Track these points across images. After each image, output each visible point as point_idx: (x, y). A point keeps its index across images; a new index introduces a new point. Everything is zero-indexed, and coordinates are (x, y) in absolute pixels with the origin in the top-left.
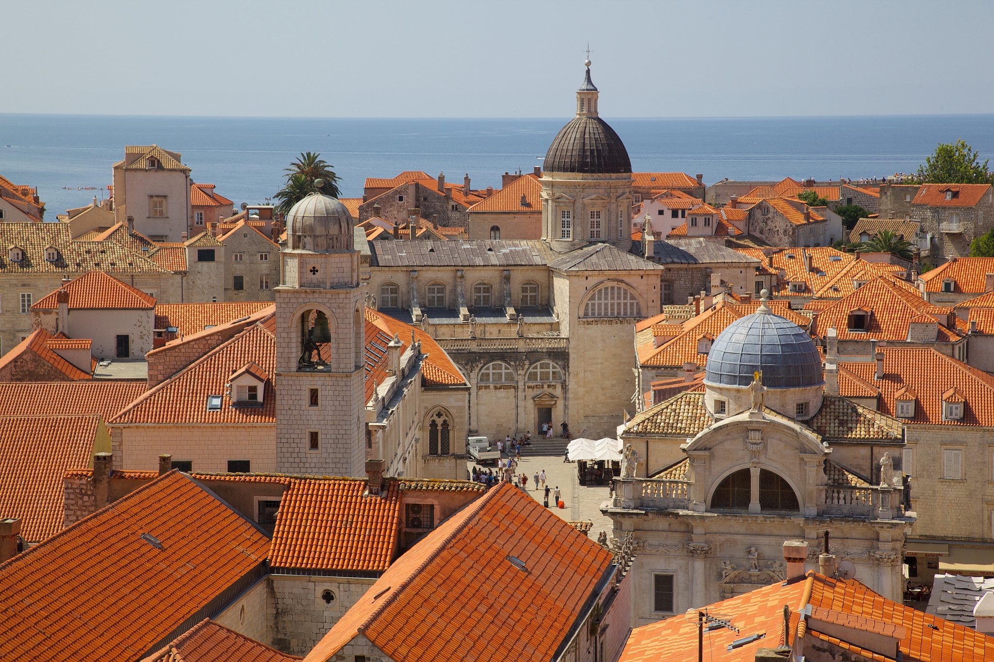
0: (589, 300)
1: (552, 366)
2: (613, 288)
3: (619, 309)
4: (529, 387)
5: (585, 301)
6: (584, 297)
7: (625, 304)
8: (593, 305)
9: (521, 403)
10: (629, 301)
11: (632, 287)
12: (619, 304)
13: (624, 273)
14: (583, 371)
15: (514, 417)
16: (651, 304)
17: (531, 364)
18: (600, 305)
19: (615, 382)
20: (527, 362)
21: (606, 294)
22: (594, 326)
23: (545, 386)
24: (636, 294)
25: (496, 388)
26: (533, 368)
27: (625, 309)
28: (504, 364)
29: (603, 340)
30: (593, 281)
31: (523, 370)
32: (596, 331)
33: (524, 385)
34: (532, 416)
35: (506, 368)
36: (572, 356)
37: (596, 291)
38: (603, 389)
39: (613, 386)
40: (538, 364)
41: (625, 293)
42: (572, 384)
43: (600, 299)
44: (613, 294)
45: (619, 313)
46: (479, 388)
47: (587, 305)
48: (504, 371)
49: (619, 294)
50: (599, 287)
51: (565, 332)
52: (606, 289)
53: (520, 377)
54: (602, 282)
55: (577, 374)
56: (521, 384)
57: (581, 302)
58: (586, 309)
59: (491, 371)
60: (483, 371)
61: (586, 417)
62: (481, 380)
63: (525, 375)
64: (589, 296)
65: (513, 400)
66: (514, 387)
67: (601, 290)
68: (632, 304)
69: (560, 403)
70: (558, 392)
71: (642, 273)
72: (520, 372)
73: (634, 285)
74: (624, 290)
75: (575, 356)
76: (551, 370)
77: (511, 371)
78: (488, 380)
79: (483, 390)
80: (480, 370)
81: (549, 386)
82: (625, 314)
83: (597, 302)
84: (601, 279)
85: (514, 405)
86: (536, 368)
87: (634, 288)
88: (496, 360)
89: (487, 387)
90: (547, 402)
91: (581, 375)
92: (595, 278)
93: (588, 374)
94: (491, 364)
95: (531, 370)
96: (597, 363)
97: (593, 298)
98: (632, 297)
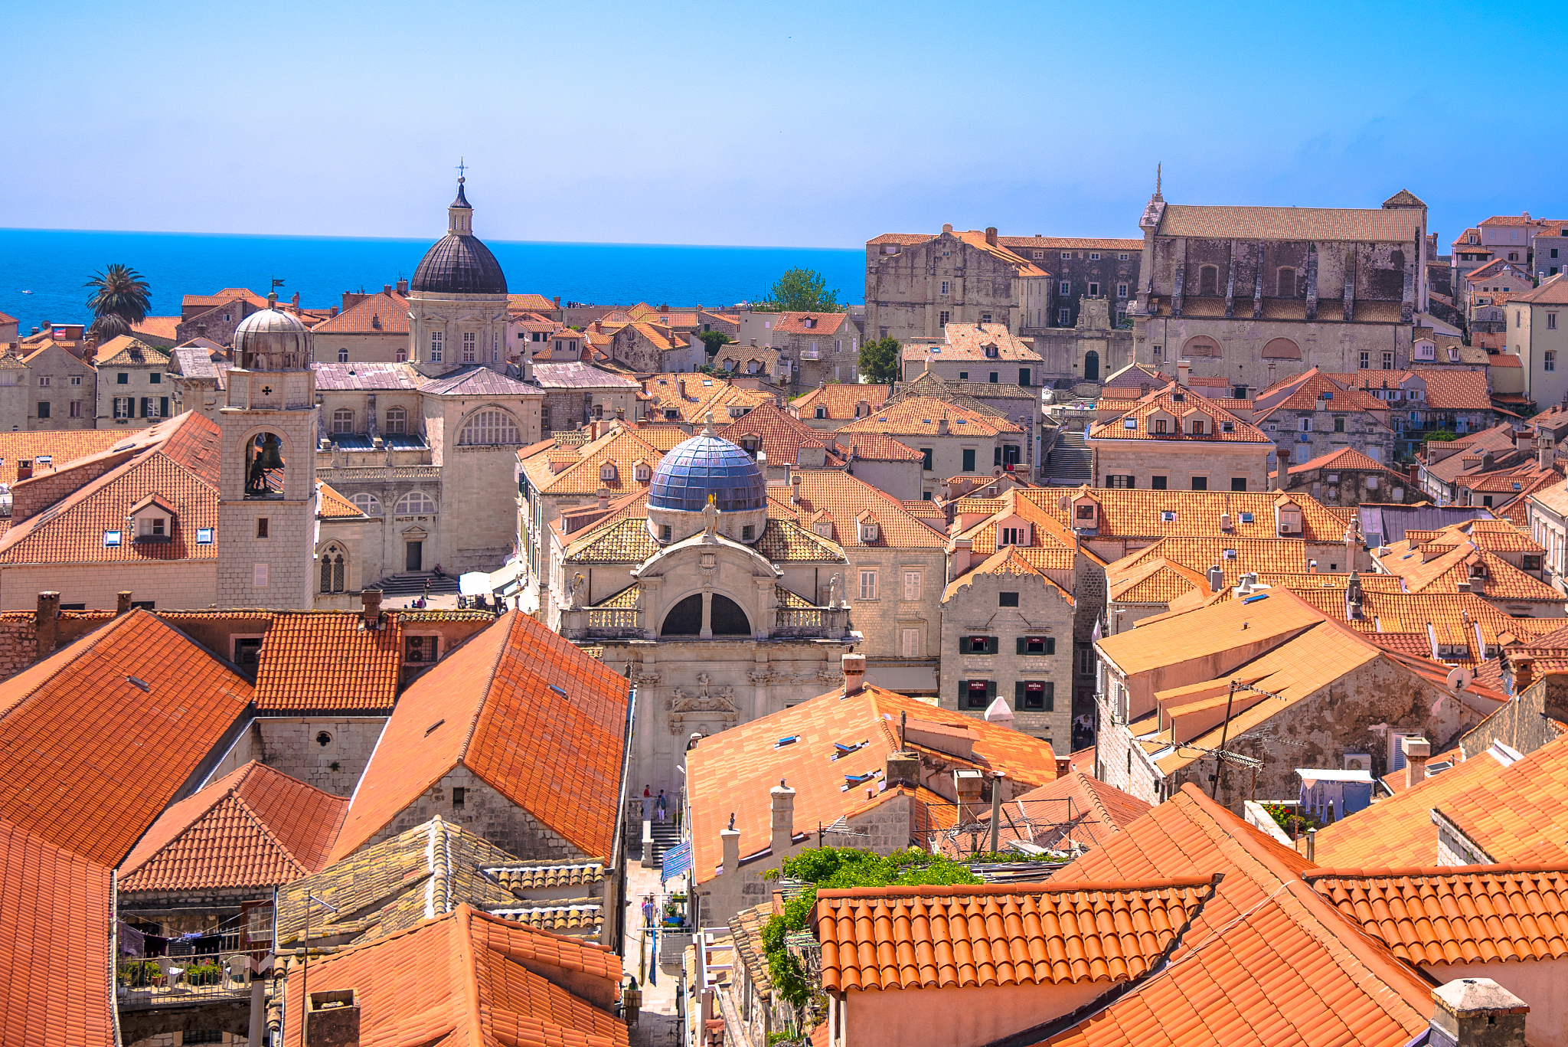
0: (465, 427)
1: (426, 497)
2: (491, 414)
3: (497, 435)
4: (398, 520)
5: (461, 427)
6: (459, 423)
7: (504, 431)
8: (470, 431)
9: (388, 537)
10: (508, 427)
11: (511, 413)
12: (497, 431)
13: (504, 397)
14: (457, 502)
15: (381, 553)
16: (531, 430)
17: (399, 496)
18: (476, 432)
19: (492, 513)
20: (395, 493)
21: (484, 420)
22: (470, 454)
23: (416, 519)
24: (515, 419)
27: (504, 435)
28: (370, 496)
29: (480, 468)
30: (470, 406)
31: (391, 502)
32: (471, 458)
33: (393, 518)
34: (400, 550)
35: (373, 500)
36: (445, 487)
37: (473, 418)
38: (479, 520)
39: (489, 516)
40: (408, 495)
41: (504, 419)
42: (444, 516)
43: (477, 424)
44: (490, 419)
45: (497, 440)
47: (463, 431)
49: (497, 419)
50: (476, 413)
51: (438, 461)
52: (484, 414)
53: (388, 510)
54: (479, 408)
55: (451, 505)
56: (388, 517)
57: (458, 427)
58: (462, 436)
61: (460, 550)
63: (393, 508)
64: (466, 422)
65: (379, 534)
66: (381, 520)
67: (477, 417)
68: (511, 431)
69: (432, 536)
70: (429, 524)
71: (522, 397)
72: (388, 504)
73: (514, 410)
74: (503, 416)
75: (448, 487)
76: (422, 501)
77: (377, 502)
81: (420, 518)
82: (504, 440)
83: (473, 428)
84: (479, 403)
85: (380, 540)
86: (405, 499)
87: (514, 414)
88: (360, 491)
90: (416, 536)
91: (455, 506)
92: (472, 403)
93: (463, 505)
94: (355, 496)
95: (400, 501)
96: (473, 493)
97: (469, 424)
98: (511, 424)
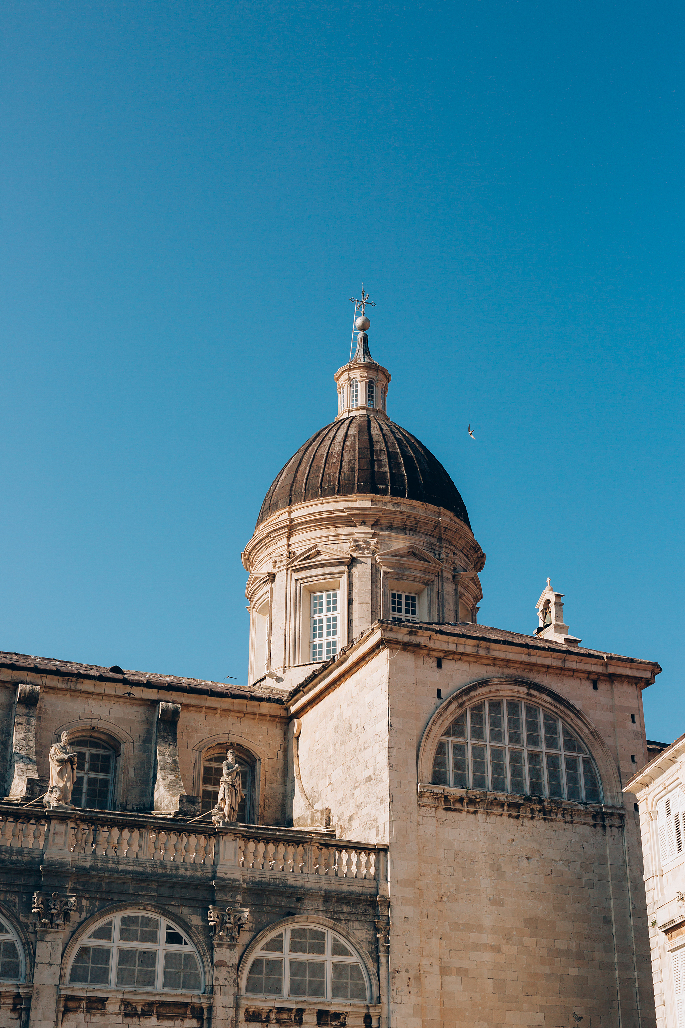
0: (447, 733)
1: (333, 944)
2: (514, 707)
3: (536, 774)
5: (437, 731)
6: (429, 721)
7: (554, 761)
8: (459, 750)
10: (561, 751)
11: (570, 707)
12: (534, 758)
13: (548, 658)
14: (436, 969)
16: (627, 765)
17: (257, 931)
18: (478, 753)
20: (246, 918)
21: (496, 721)
22: (466, 816)
23: (310, 1019)
24: (582, 732)
25: (129, 1011)
26: (270, 946)
27: (554, 775)
28: (164, 924)
29: (497, 871)
30: (457, 673)
31: (231, 946)
32: (472, 833)
33: (237, 1007)
35: (173, 938)
36: (398, 912)
37: (468, 706)
40: (286, 931)
41: (551, 729)
42: (398, 1018)
43: (478, 733)
44: (514, 724)
45: (536, 786)
46: (68, 1005)
47: (441, 749)
48: (162, 948)
49: (533, 724)
51: (370, 836)
52: (496, 706)
53: (221, 974)
54: (485, 683)
55: (418, 978)
56: (222, 1002)
57: (425, 732)
59: (116, 944)
60: (86, 940)
62: (77, 976)
63: (238, 968)
64: (448, 719)
66: (197, 1014)
67: (477, 710)
71: (597, 666)
72: (223, 954)
73: (578, 704)
74: (546, 717)
75: (410, 911)
76: (328, 958)
77: (186, 948)
78: (102, 976)
79: (80, 1016)
80: (74, 935)
81: (322, 1017)
82: (555, 790)
83: (469, 740)
84: (480, 671)
86: (276, 946)
87: (577, 713)
88: (137, 902)
89: (97, 1005)
91: (432, 982)
92: (463, 666)
93: (454, 983)
94: (116, 918)
95: (258, 953)
96: (478, 947)
97: (456, 729)
98: (570, 745)
